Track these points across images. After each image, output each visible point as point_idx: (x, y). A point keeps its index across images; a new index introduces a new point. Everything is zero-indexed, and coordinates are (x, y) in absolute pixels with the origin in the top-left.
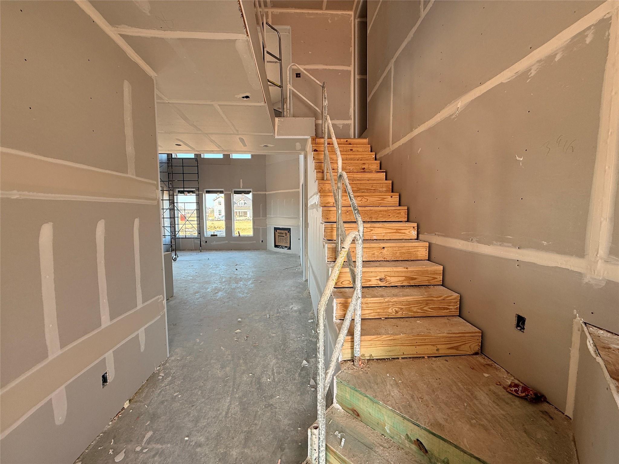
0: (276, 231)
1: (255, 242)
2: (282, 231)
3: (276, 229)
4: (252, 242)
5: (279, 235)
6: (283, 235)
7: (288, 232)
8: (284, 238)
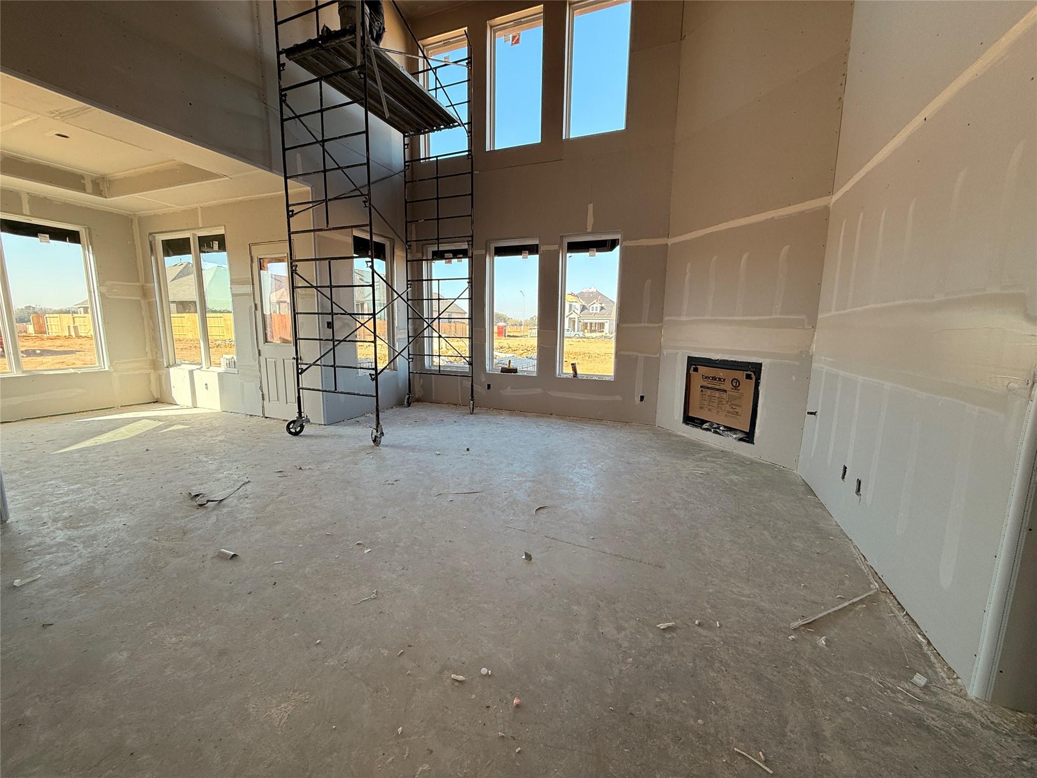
0: (696, 370)
1: (618, 398)
2: (721, 373)
3: (693, 363)
4: (608, 398)
5: (705, 384)
6: (722, 387)
7: (748, 377)
8: (724, 395)
